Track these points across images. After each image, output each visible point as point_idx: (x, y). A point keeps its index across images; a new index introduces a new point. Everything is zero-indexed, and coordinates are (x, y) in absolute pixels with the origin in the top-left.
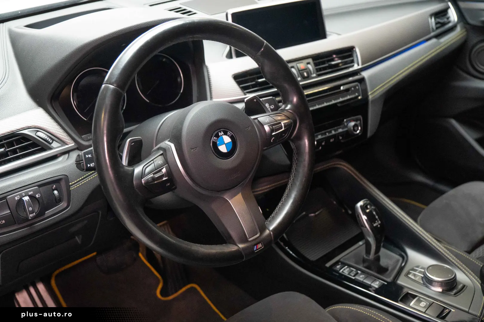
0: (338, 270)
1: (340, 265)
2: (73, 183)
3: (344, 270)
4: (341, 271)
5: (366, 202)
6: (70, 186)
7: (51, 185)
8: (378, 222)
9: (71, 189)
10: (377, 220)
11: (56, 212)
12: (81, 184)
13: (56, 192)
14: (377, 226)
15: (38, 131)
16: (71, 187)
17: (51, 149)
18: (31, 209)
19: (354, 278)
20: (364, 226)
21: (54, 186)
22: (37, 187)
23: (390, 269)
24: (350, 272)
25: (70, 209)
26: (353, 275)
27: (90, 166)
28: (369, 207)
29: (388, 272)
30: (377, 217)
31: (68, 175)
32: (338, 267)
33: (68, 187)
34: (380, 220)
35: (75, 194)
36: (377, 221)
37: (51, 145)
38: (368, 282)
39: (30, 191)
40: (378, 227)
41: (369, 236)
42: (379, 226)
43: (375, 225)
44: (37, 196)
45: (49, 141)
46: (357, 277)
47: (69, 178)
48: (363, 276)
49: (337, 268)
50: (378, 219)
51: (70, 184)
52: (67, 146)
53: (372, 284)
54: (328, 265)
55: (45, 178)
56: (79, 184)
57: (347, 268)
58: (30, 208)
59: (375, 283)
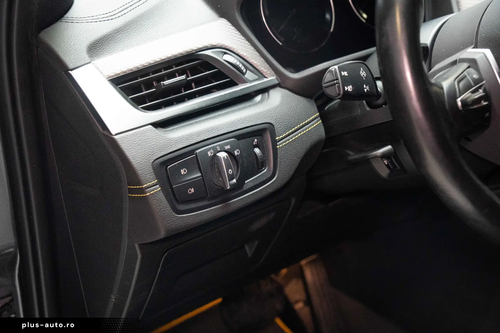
2: (280, 137)
6: (277, 141)
7: (252, 139)
9: (278, 147)
11: (258, 182)
12: (291, 140)
13: (257, 150)
15: (225, 53)
16: (278, 143)
17: (245, 81)
18: (230, 172)
21: (256, 140)
22: (233, 139)
25: (276, 179)
27: (348, 90)
31: (274, 124)
33: (274, 143)
35: (284, 156)
37: (245, 76)
39: (226, 144)
44: (236, 153)
45: (242, 69)
47: (276, 129)
51: (277, 138)
52: (265, 80)
55: (244, 126)
56: (288, 140)
58: (230, 170)
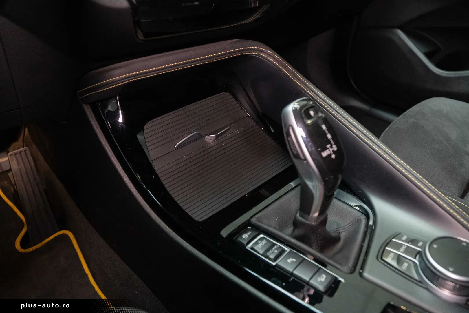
0: (245, 243)
1: (249, 233)
3: (257, 243)
4: (250, 245)
5: (305, 102)
8: (331, 147)
10: (329, 142)
14: (330, 155)
19: (274, 264)
20: (302, 157)
23: (343, 236)
24: (267, 250)
26: (272, 256)
28: (312, 113)
29: (340, 244)
30: (329, 136)
32: (245, 236)
34: (335, 144)
36: (329, 146)
38: (303, 274)
40: (332, 159)
41: (311, 178)
42: (333, 156)
43: (324, 154)
46: (280, 262)
48: (294, 260)
49: (244, 239)
50: (332, 141)
53: (312, 282)
54: (225, 233)
57: (262, 239)
59: (319, 279)
